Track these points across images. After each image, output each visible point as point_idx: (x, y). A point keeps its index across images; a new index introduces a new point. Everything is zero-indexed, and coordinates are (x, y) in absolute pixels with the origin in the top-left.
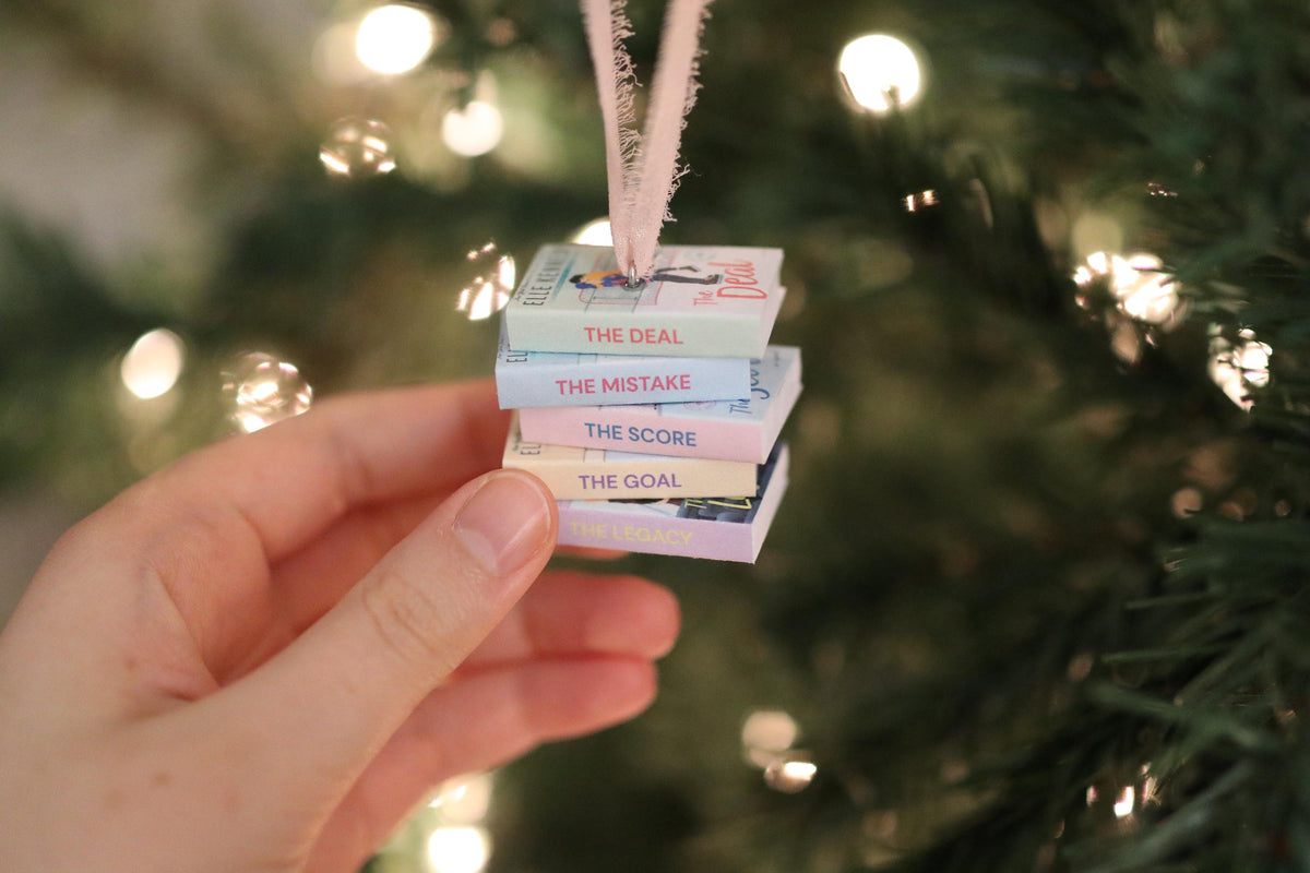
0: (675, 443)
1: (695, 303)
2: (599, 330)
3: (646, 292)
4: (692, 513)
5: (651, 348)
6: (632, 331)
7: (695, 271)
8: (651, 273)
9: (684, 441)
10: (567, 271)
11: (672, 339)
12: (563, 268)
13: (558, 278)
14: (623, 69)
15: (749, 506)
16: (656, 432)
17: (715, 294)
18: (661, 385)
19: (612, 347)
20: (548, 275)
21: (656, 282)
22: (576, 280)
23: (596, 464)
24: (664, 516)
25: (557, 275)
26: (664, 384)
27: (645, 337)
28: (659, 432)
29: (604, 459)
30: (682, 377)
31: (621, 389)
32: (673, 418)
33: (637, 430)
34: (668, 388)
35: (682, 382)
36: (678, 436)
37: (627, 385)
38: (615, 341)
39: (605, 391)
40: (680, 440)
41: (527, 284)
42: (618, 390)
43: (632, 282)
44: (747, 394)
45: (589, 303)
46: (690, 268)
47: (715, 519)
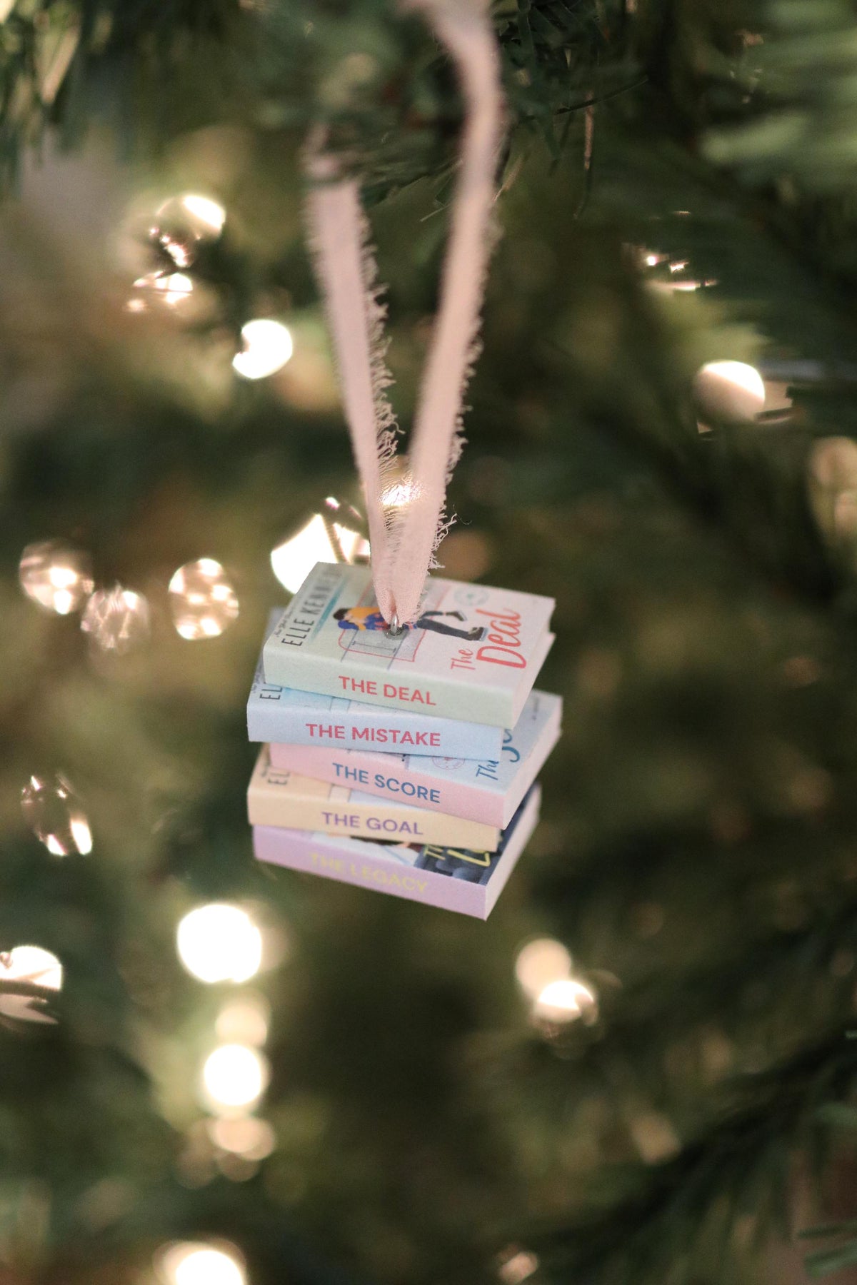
0: (419, 796)
1: (453, 665)
2: (353, 680)
3: (407, 643)
4: (428, 863)
5: (405, 704)
6: (386, 686)
7: (461, 619)
8: (416, 619)
9: (428, 796)
10: (333, 602)
11: (425, 700)
12: (331, 595)
13: (323, 610)
14: (384, 418)
15: (487, 863)
16: (401, 783)
17: (475, 656)
18: (411, 740)
19: (365, 697)
20: (314, 605)
21: (419, 629)
22: (340, 615)
23: (339, 801)
24: (401, 863)
25: (322, 605)
26: (414, 739)
27: (398, 694)
28: (404, 784)
29: (349, 799)
30: (432, 735)
31: (370, 739)
32: (420, 772)
33: (383, 779)
34: (418, 743)
35: (432, 739)
36: (422, 791)
37: (376, 736)
38: (369, 692)
39: (354, 738)
40: (424, 794)
41: (291, 613)
42: (367, 738)
43: (394, 629)
44: (497, 755)
45: (347, 650)
46: (456, 614)
47: (450, 874)
